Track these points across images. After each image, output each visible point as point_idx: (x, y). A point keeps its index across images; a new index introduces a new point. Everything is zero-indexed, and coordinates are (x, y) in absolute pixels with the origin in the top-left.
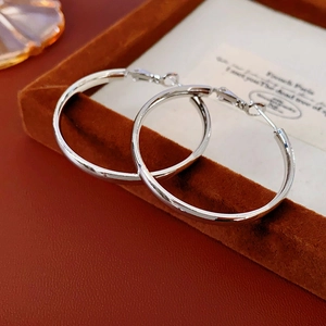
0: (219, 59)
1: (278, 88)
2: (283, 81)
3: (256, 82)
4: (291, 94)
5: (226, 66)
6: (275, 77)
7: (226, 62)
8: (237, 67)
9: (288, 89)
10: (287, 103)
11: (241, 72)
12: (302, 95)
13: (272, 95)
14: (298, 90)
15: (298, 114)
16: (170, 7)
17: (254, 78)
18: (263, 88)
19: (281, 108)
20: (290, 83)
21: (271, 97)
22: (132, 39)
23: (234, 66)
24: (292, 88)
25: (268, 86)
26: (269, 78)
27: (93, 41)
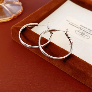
0: (67, 21)
1: (83, 30)
2: (85, 28)
3: (77, 28)
4: (87, 31)
5: (69, 23)
6: (83, 27)
7: (69, 21)
8: (72, 23)
10: (86, 34)
11: (73, 24)
12: (90, 32)
13: (82, 31)
14: (89, 30)
15: (89, 37)
16: (54, 5)
17: (77, 26)
20: (87, 28)
21: (81, 32)
22: (43, 14)
23: (71, 22)
24: (87, 30)
25: (80, 29)
26: (81, 26)
27: (32, 14)
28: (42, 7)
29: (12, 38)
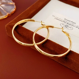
0: (53, 16)
1: (67, 22)
2: (68, 21)
4: (70, 24)
5: (55, 17)
6: (66, 20)
7: (54, 16)
8: (57, 18)
9: (69, 23)
11: (58, 19)
12: (73, 24)
14: (72, 23)
15: (72, 29)
17: (62, 20)
18: (64, 23)
19: (68, 27)
20: (70, 21)
21: (65, 25)
22: (32, 12)
23: (56, 17)
24: (70, 22)
25: (65, 22)
26: (65, 20)
27: (23, 13)
28: (31, 6)
29: (7, 34)
